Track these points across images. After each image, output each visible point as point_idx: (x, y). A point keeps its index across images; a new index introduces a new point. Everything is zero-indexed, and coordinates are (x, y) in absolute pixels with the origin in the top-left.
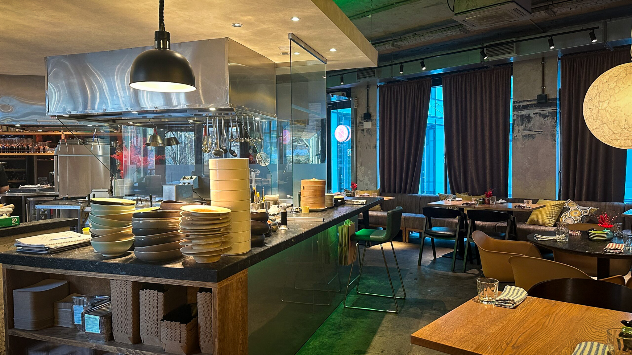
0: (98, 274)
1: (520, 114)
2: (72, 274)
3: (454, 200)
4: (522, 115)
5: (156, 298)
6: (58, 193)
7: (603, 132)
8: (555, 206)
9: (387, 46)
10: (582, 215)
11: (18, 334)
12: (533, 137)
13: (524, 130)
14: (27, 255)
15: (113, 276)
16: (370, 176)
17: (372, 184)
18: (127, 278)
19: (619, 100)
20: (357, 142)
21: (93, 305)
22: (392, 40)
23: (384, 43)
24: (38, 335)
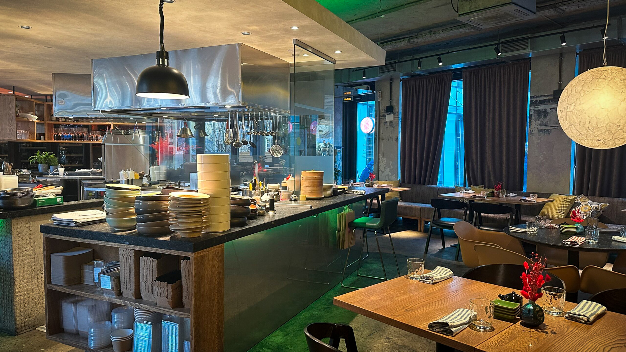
0: (109, 243)
1: (536, 109)
2: (91, 243)
3: (466, 193)
4: (539, 110)
5: (151, 264)
6: (105, 178)
7: (572, 132)
8: (565, 201)
9: (404, 42)
10: (592, 211)
11: (53, 288)
12: (548, 131)
13: (540, 125)
14: (60, 227)
15: (120, 245)
16: (391, 167)
17: (393, 175)
18: (130, 247)
19: (583, 103)
20: (380, 134)
21: (108, 268)
22: (408, 37)
23: (400, 40)
24: (67, 289)
